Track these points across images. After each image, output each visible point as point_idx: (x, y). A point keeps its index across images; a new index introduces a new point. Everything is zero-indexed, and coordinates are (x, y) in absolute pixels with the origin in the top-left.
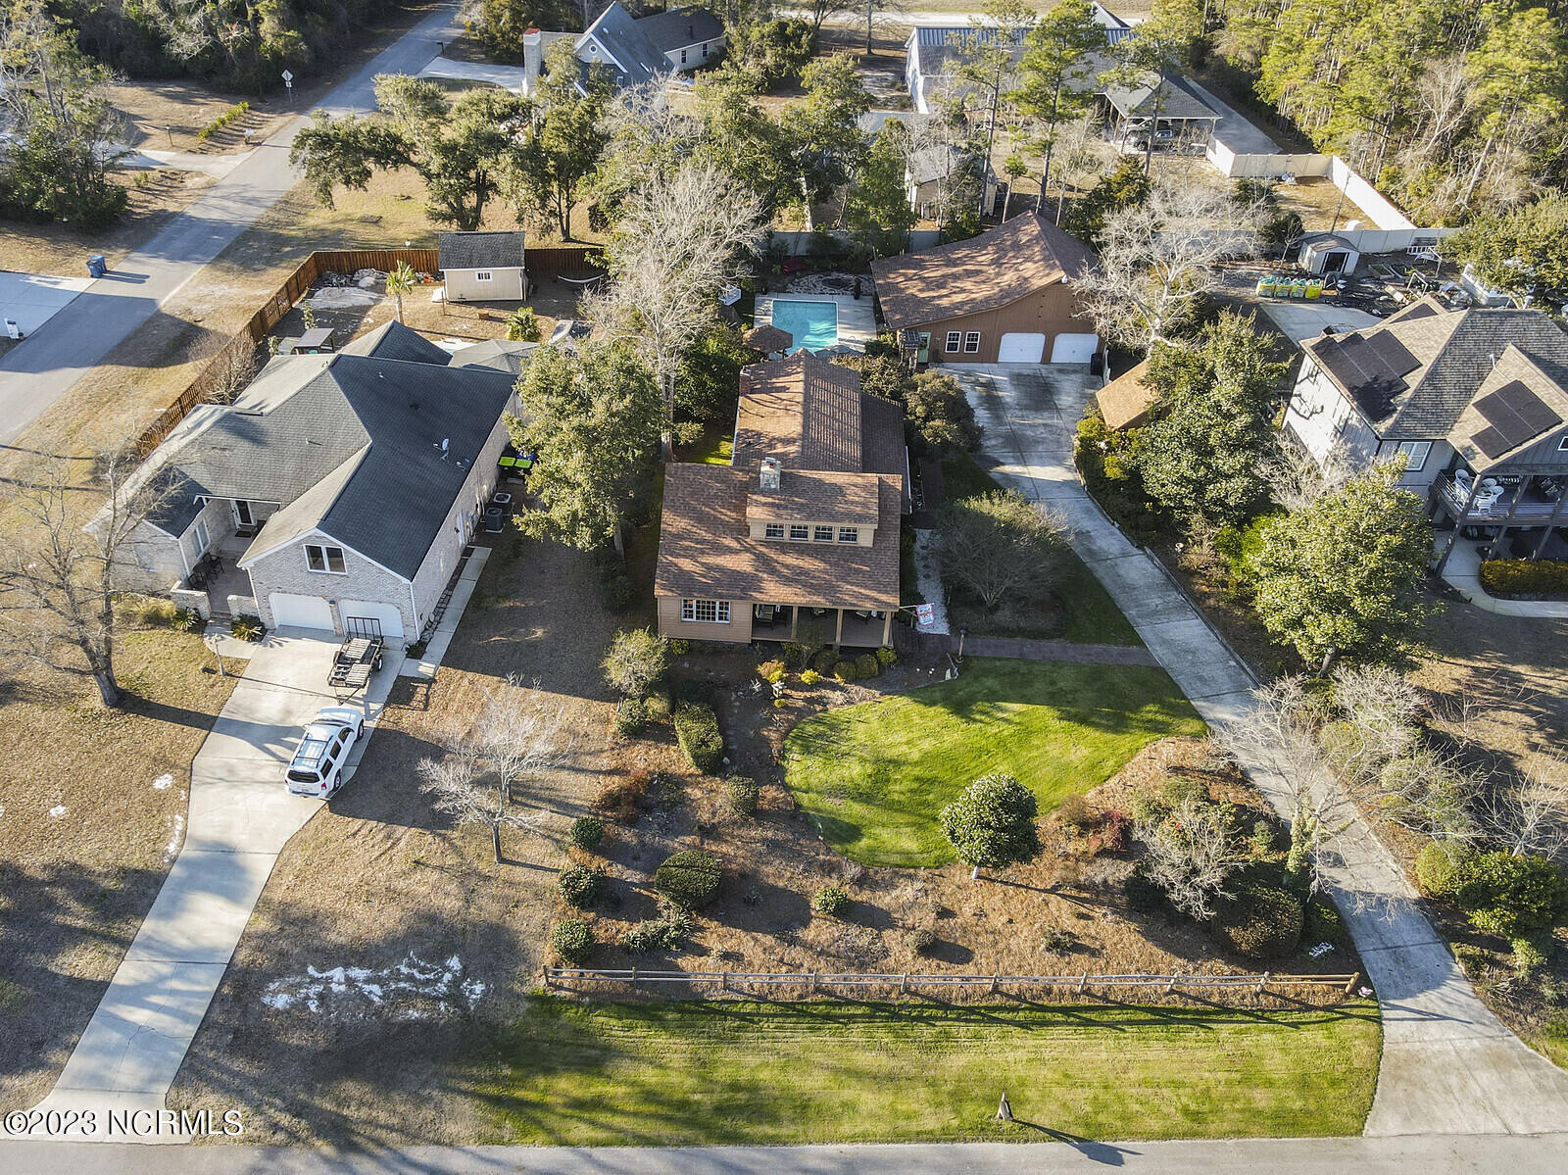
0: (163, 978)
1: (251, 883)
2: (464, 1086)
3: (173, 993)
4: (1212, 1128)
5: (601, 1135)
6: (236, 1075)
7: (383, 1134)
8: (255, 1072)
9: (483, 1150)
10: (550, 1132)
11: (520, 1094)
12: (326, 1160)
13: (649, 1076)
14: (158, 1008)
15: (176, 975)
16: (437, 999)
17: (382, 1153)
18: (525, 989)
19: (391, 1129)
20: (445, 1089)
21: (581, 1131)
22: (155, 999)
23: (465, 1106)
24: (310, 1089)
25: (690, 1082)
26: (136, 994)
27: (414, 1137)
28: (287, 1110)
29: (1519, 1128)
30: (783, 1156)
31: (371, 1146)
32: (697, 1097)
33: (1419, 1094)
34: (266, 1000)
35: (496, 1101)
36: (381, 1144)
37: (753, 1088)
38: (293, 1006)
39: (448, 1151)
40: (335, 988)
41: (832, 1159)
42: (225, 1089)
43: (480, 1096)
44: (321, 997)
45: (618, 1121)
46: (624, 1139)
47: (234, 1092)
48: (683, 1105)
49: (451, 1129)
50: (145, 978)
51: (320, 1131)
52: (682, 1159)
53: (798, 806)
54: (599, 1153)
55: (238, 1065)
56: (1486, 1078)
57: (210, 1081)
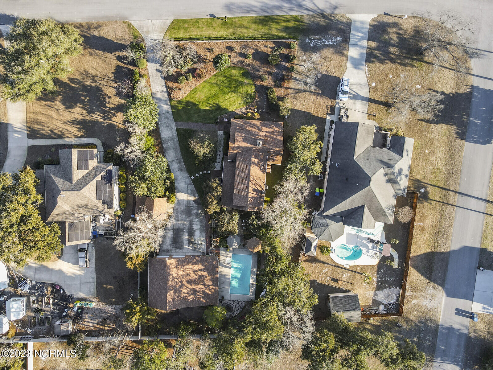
0: (359, 41)
1: (350, 61)
2: (307, 25)
3: (356, 39)
4: (195, 20)
5: (285, 16)
6: (342, 25)
7: (317, 16)
8: (340, 26)
9: (303, 14)
10: (293, 17)
11: (298, 23)
12: (325, 12)
13: (278, 27)
14: (358, 36)
15: (357, 42)
16: (313, 39)
17: (317, 13)
18: (299, 41)
19: (317, 17)
20: (310, 24)
21: (288, 17)
22: (359, 38)
23: (306, 21)
24: (330, 23)
25: (272, 26)
26: (362, 39)
27: (313, 16)
28: (333, 20)
29: (150, 21)
30: (259, 14)
31: (319, 14)
32: (271, 23)
33: (162, 26)
34: (341, 39)
35: (302, 22)
36: (318, 15)
37: (263, 25)
38: (336, 38)
39: (308, 14)
40: (330, 41)
41: (252, 14)
42: (343, 23)
43: (304, 23)
44: (333, 40)
45: (283, 19)
46: (282, 16)
47: (342, 23)
48: (273, 22)
49: (308, 17)
50: (362, 41)
51: (327, 16)
52: (273, 13)
53: (253, 81)
54: (286, 14)
55: (342, 27)
56: (151, 29)
57: (346, 24)
